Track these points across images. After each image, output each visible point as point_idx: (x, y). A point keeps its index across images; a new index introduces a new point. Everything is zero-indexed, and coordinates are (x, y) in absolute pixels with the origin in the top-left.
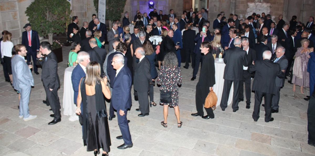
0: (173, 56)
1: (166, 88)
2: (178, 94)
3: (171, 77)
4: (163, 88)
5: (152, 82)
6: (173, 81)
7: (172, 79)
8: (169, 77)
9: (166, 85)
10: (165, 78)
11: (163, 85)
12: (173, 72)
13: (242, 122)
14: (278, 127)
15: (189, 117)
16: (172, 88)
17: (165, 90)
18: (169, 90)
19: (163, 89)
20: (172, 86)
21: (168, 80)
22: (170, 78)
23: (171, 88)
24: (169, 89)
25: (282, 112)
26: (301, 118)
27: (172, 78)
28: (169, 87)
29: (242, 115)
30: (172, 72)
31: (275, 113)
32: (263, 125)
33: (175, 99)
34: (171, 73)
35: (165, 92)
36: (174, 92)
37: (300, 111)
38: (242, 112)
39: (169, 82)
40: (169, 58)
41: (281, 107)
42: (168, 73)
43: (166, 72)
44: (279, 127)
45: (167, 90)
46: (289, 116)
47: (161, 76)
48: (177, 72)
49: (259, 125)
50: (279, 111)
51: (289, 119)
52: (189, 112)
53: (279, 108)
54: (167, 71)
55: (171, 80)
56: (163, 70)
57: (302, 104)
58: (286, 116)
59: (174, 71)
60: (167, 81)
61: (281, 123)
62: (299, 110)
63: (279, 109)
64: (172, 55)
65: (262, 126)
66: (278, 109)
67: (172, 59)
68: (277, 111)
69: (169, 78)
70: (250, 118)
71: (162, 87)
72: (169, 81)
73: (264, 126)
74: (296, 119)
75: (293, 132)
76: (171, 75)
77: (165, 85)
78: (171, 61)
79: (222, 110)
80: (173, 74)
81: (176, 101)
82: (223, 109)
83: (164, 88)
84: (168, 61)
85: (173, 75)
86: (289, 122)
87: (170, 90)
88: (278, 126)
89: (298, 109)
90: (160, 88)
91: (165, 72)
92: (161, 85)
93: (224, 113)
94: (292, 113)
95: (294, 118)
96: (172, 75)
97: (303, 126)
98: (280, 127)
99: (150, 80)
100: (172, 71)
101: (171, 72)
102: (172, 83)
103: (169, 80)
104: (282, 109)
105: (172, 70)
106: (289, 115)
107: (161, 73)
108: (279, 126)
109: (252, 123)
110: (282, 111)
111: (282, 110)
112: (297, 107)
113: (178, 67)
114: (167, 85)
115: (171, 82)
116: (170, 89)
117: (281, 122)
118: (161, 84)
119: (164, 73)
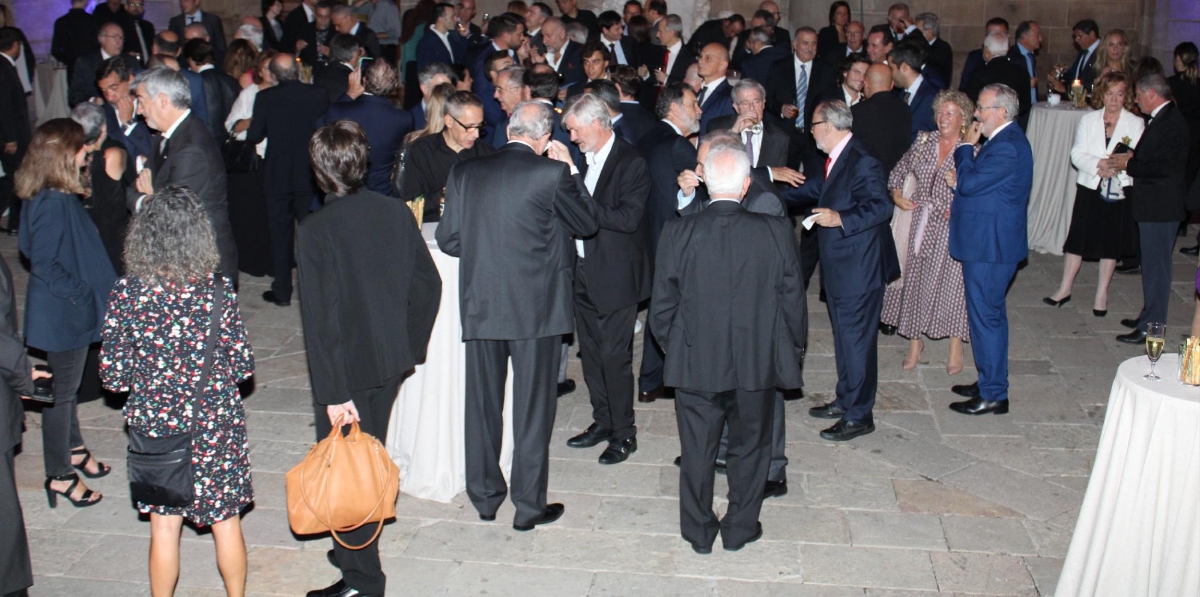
0: (182, 212)
1: (157, 410)
2: (239, 442)
3: (173, 347)
4: (137, 413)
5: (32, 389)
6: (190, 367)
7: (181, 353)
8: (160, 342)
9: (151, 392)
10: (143, 353)
11: (138, 394)
12: (179, 308)
13: (595, 574)
14: (790, 577)
15: (284, 580)
16: (189, 407)
17: (149, 421)
18: (174, 422)
19: (139, 419)
20: (189, 399)
21: (161, 364)
22: (167, 352)
23: (183, 408)
24: (173, 414)
25: (806, 491)
26: (901, 507)
27: (181, 346)
28: (173, 402)
29: (597, 530)
30: (177, 312)
31: (772, 498)
32: (710, 578)
33: (223, 471)
34: (167, 316)
35: (153, 434)
36: (213, 432)
37: (893, 474)
38: (591, 517)
39: (169, 373)
40: (153, 223)
41: (799, 461)
42: (148, 317)
43: (137, 313)
44: (797, 576)
45: (163, 427)
46: (844, 509)
47: (117, 339)
48: (209, 307)
49: (690, 579)
50: (789, 485)
51: (846, 522)
52: (287, 551)
53: (789, 470)
54: (146, 309)
55: (178, 361)
56: (124, 301)
57: (900, 436)
58: (830, 509)
59: (188, 302)
60: (157, 368)
61: (804, 549)
62: (890, 466)
63: (788, 477)
64: (172, 207)
65: (707, 582)
66: (782, 472)
67: (176, 233)
68: (777, 487)
69: (161, 348)
70: (637, 545)
71: (134, 408)
72: (165, 370)
73: (719, 581)
74: (876, 519)
75: (871, 591)
76: (169, 328)
77: (146, 391)
78: (169, 241)
79: (483, 517)
80: (182, 324)
81: (234, 484)
82: (486, 514)
83: (144, 413)
84: (153, 245)
85: (181, 331)
86: (846, 542)
87: (180, 421)
88: (790, 570)
89: (881, 462)
90: (124, 414)
91: (134, 312)
92: (126, 394)
93: (492, 535)
94: (854, 491)
95: (867, 514)
96: (176, 331)
97: (919, 552)
98: (802, 571)
99: (14, 377)
100: (174, 302)
101: (171, 309)
102: (184, 380)
103: (165, 360)
104: (806, 473)
105: (173, 297)
106: (843, 504)
107: (113, 322)
108: (797, 572)
109: (652, 573)
110: (804, 484)
111: (805, 479)
112: (876, 455)
113: (218, 277)
114: (159, 391)
115: (179, 372)
116: (180, 419)
117: (803, 543)
118: (126, 389)
119: (125, 319)
